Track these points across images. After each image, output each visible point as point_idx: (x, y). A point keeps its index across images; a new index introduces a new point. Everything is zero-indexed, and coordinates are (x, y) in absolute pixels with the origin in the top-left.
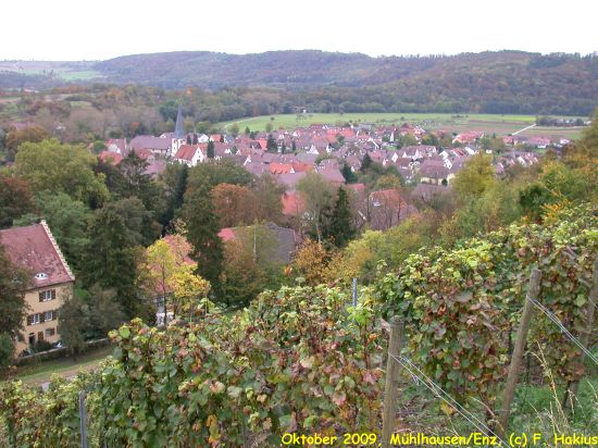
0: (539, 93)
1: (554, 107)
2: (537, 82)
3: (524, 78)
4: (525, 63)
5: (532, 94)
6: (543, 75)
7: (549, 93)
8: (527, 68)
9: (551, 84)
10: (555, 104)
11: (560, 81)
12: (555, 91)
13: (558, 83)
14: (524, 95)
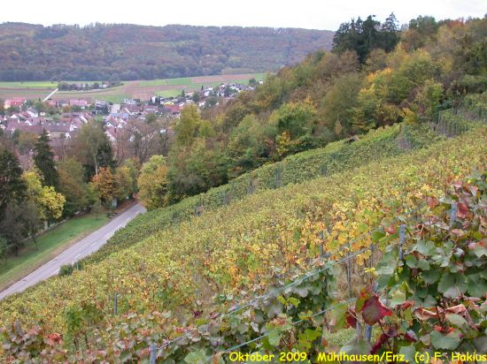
0: (48, 61)
1: (63, 73)
2: (46, 52)
3: (33, 48)
4: (31, 34)
5: (41, 63)
6: (50, 45)
7: (58, 62)
8: (34, 39)
9: (59, 53)
10: (64, 71)
11: (64, 50)
12: (62, 59)
13: (63, 52)
14: (36, 63)
